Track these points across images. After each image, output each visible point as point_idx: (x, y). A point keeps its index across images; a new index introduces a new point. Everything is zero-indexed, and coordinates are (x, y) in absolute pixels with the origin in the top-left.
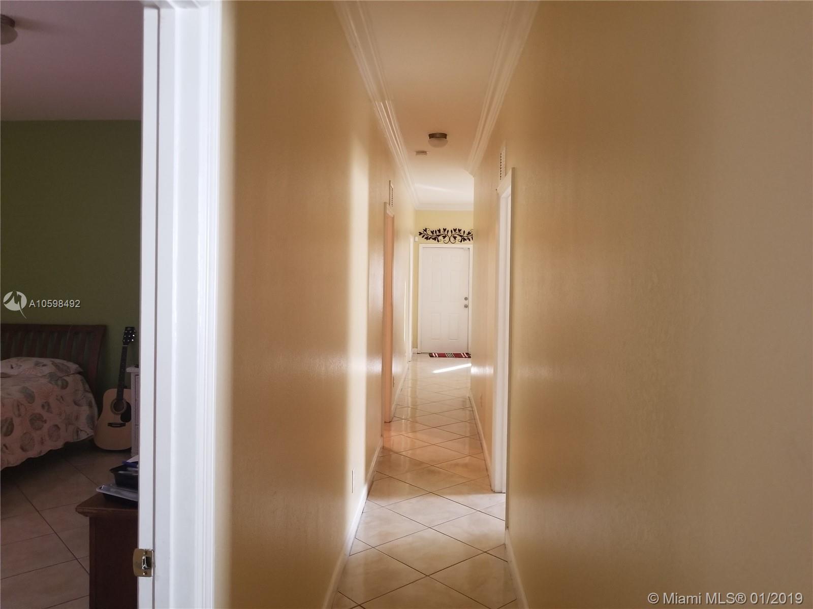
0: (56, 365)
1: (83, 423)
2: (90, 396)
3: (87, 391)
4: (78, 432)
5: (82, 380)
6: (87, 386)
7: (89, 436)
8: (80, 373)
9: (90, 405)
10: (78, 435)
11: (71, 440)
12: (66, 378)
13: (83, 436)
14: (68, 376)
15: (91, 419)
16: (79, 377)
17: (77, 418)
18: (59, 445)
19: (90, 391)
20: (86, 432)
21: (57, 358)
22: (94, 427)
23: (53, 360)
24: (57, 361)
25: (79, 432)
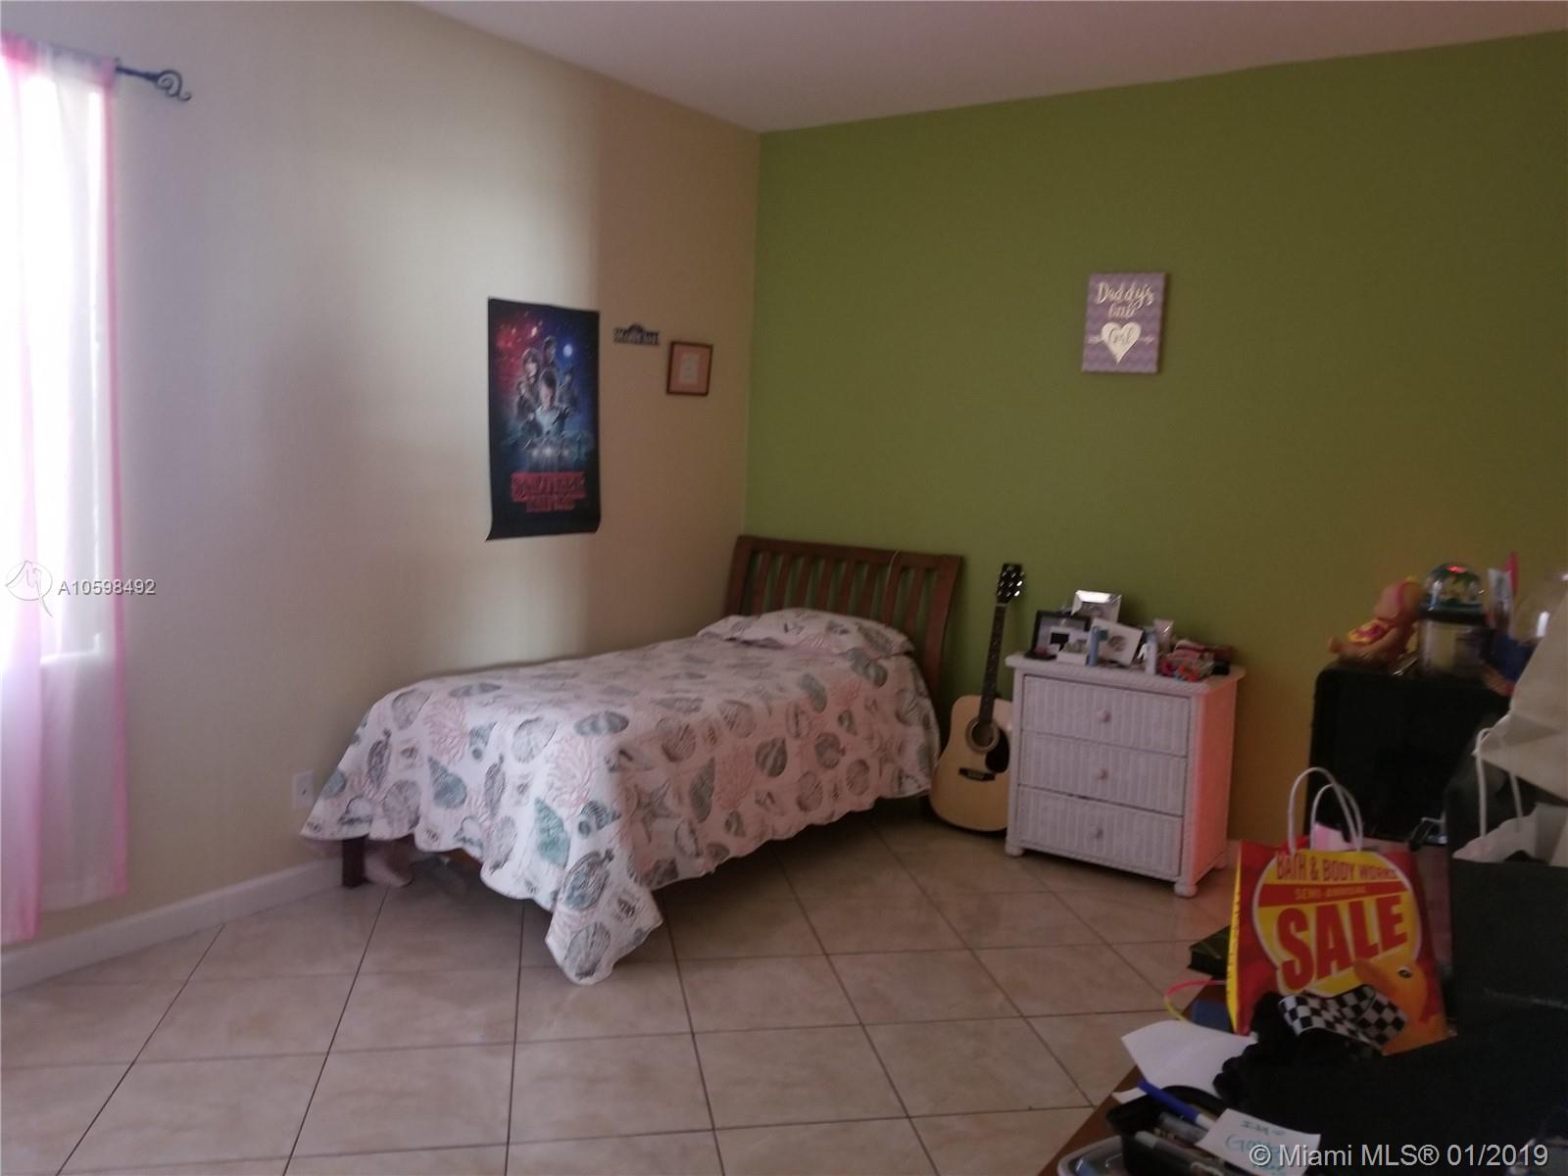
0: (866, 634)
1: (911, 759)
2: (927, 703)
3: (921, 694)
4: (900, 778)
5: (912, 670)
6: (921, 683)
7: (922, 789)
8: (908, 654)
9: (926, 725)
10: (900, 784)
11: (888, 794)
12: (884, 663)
13: (911, 789)
14: (887, 657)
15: (927, 753)
16: (907, 662)
17: (901, 749)
18: (866, 802)
19: (926, 693)
20: (916, 781)
21: (867, 617)
22: (933, 774)
23: (859, 620)
24: (868, 624)
25: (903, 780)
